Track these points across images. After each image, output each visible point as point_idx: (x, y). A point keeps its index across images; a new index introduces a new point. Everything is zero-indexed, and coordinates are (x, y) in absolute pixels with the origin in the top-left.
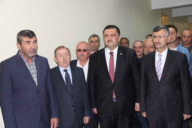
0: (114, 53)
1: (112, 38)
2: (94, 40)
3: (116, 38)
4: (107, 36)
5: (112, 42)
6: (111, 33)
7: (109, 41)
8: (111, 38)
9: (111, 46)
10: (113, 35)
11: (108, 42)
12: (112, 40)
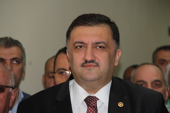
0: (98, 102)
1: (96, 55)
2: (8, 58)
3: (109, 56)
4: (81, 47)
5: (96, 68)
6: (95, 40)
7: (86, 62)
8: (93, 55)
9: (93, 81)
10: (100, 45)
11: (83, 66)
12: (97, 61)
